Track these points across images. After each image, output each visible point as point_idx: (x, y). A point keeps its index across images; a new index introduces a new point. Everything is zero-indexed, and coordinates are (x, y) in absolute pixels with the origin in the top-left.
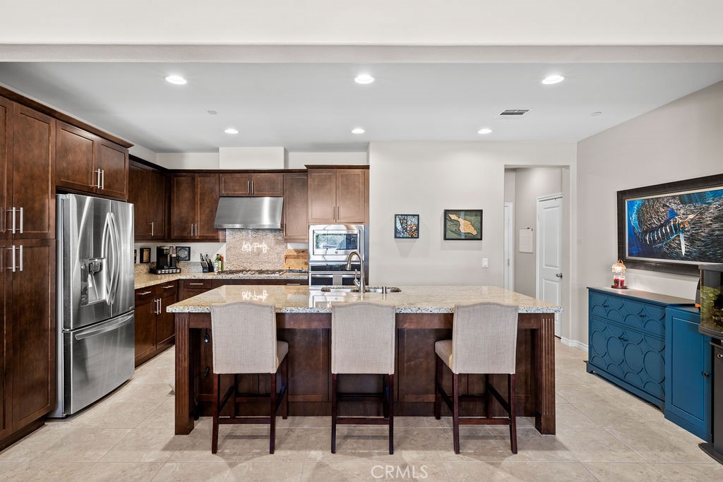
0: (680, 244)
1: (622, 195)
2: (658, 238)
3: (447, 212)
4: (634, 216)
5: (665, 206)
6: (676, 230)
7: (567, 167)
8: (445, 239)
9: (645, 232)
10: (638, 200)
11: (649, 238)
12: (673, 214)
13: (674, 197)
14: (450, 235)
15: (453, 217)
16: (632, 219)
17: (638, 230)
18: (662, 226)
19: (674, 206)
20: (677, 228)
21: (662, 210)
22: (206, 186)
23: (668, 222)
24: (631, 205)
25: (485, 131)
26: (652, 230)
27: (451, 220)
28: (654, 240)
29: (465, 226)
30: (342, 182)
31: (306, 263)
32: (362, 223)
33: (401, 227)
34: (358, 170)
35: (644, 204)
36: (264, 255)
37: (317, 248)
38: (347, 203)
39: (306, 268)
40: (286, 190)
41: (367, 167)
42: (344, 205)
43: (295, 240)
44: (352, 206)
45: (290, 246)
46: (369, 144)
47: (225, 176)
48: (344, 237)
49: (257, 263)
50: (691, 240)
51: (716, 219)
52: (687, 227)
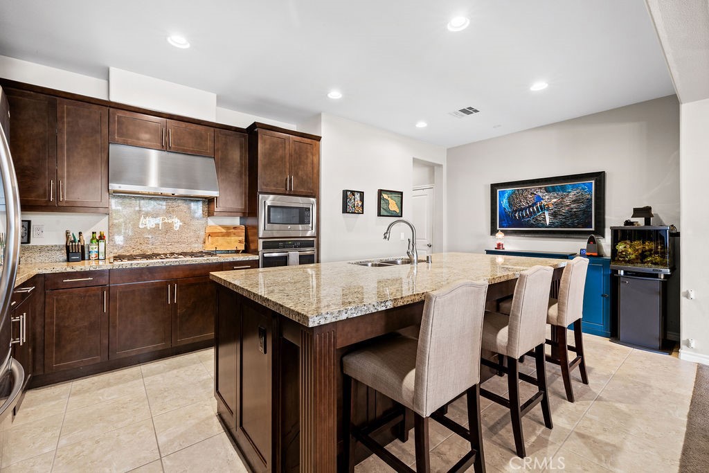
0: (545, 218)
1: (494, 187)
2: (527, 215)
3: (380, 191)
4: (505, 201)
5: (532, 194)
6: (542, 209)
7: (440, 166)
8: (379, 215)
9: (516, 211)
10: (509, 190)
11: (518, 215)
12: (540, 199)
13: (541, 188)
14: (383, 212)
15: (385, 196)
16: (503, 203)
17: (509, 210)
18: (529, 207)
19: (540, 194)
21: (529, 196)
22: (81, 122)
23: (535, 204)
24: (502, 193)
25: (421, 126)
26: (522, 210)
27: (384, 199)
28: (523, 217)
29: (393, 206)
30: (295, 150)
31: (240, 242)
32: (314, 197)
33: (350, 202)
34: (309, 141)
35: (514, 192)
36: (175, 233)
37: (269, 222)
38: (300, 173)
39: (242, 247)
40: (218, 150)
41: (318, 139)
42: (296, 175)
43: (230, 213)
44: (305, 177)
45: (211, 221)
46: (319, 115)
47: (120, 113)
48: (298, 210)
49: (163, 243)
50: (554, 215)
51: (574, 202)
52: (551, 207)
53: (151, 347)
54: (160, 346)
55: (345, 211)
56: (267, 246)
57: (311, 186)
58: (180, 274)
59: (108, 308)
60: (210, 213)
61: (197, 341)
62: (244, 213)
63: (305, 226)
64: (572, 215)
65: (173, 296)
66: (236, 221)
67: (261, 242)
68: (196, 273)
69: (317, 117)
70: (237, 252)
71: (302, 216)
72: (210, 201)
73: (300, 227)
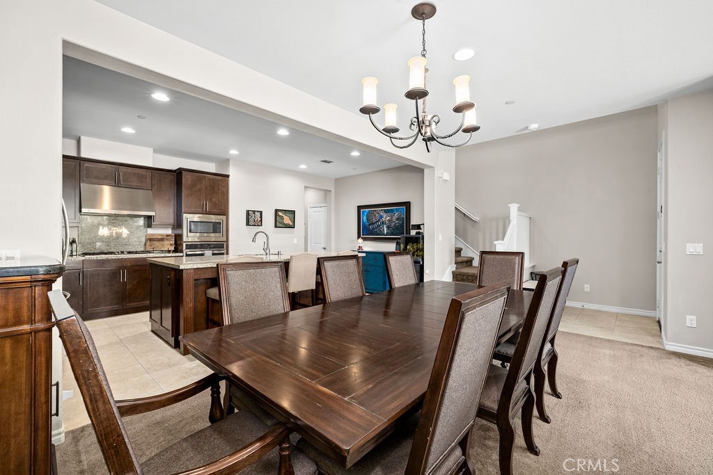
1: (360, 208)
3: (276, 211)
4: (365, 217)
7: (330, 191)
8: (276, 227)
9: (370, 225)
10: (367, 210)
12: (381, 217)
14: (278, 225)
15: (280, 214)
16: (364, 218)
17: (367, 224)
19: (382, 214)
20: (383, 223)
23: (379, 220)
25: (303, 167)
26: (373, 224)
27: (279, 216)
29: (287, 220)
30: (209, 184)
31: (171, 245)
32: (224, 215)
33: (253, 219)
34: (220, 178)
35: (369, 212)
36: (124, 239)
37: (190, 232)
38: (213, 199)
39: (172, 248)
40: (154, 185)
41: (228, 176)
42: (211, 200)
43: (164, 226)
44: (217, 202)
45: (150, 231)
46: (228, 160)
47: (87, 164)
48: (212, 224)
49: (116, 246)
50: (388, 227)
51: (397, 219)
52: (387, 222)
53: (109, 308)
54: (116, 307)
55: (248, 224)
56: (189, 247)
57: (223, 208)
58: (129, 264)
59: (83, 283)
60: (149, 226)
61: (140, 305)
62: (174, 226)
63: (217, 234)
64: (396, 228)
65: (124, 277)
66: (169, 231)
67: (184, 244)
68: (139, 263)
69: (225, 162)
70: (169, 251)
71: (216, 228)
72: (149, 218)
73: (213, 235)
